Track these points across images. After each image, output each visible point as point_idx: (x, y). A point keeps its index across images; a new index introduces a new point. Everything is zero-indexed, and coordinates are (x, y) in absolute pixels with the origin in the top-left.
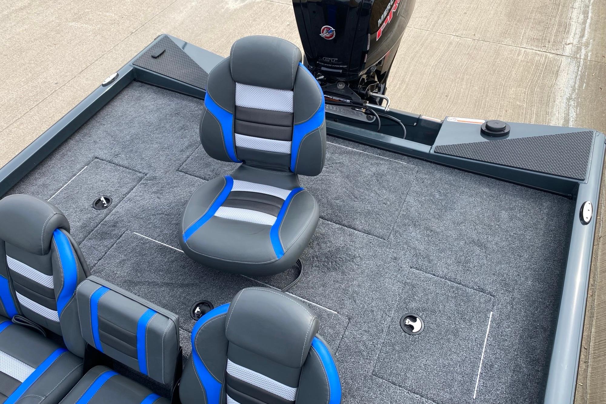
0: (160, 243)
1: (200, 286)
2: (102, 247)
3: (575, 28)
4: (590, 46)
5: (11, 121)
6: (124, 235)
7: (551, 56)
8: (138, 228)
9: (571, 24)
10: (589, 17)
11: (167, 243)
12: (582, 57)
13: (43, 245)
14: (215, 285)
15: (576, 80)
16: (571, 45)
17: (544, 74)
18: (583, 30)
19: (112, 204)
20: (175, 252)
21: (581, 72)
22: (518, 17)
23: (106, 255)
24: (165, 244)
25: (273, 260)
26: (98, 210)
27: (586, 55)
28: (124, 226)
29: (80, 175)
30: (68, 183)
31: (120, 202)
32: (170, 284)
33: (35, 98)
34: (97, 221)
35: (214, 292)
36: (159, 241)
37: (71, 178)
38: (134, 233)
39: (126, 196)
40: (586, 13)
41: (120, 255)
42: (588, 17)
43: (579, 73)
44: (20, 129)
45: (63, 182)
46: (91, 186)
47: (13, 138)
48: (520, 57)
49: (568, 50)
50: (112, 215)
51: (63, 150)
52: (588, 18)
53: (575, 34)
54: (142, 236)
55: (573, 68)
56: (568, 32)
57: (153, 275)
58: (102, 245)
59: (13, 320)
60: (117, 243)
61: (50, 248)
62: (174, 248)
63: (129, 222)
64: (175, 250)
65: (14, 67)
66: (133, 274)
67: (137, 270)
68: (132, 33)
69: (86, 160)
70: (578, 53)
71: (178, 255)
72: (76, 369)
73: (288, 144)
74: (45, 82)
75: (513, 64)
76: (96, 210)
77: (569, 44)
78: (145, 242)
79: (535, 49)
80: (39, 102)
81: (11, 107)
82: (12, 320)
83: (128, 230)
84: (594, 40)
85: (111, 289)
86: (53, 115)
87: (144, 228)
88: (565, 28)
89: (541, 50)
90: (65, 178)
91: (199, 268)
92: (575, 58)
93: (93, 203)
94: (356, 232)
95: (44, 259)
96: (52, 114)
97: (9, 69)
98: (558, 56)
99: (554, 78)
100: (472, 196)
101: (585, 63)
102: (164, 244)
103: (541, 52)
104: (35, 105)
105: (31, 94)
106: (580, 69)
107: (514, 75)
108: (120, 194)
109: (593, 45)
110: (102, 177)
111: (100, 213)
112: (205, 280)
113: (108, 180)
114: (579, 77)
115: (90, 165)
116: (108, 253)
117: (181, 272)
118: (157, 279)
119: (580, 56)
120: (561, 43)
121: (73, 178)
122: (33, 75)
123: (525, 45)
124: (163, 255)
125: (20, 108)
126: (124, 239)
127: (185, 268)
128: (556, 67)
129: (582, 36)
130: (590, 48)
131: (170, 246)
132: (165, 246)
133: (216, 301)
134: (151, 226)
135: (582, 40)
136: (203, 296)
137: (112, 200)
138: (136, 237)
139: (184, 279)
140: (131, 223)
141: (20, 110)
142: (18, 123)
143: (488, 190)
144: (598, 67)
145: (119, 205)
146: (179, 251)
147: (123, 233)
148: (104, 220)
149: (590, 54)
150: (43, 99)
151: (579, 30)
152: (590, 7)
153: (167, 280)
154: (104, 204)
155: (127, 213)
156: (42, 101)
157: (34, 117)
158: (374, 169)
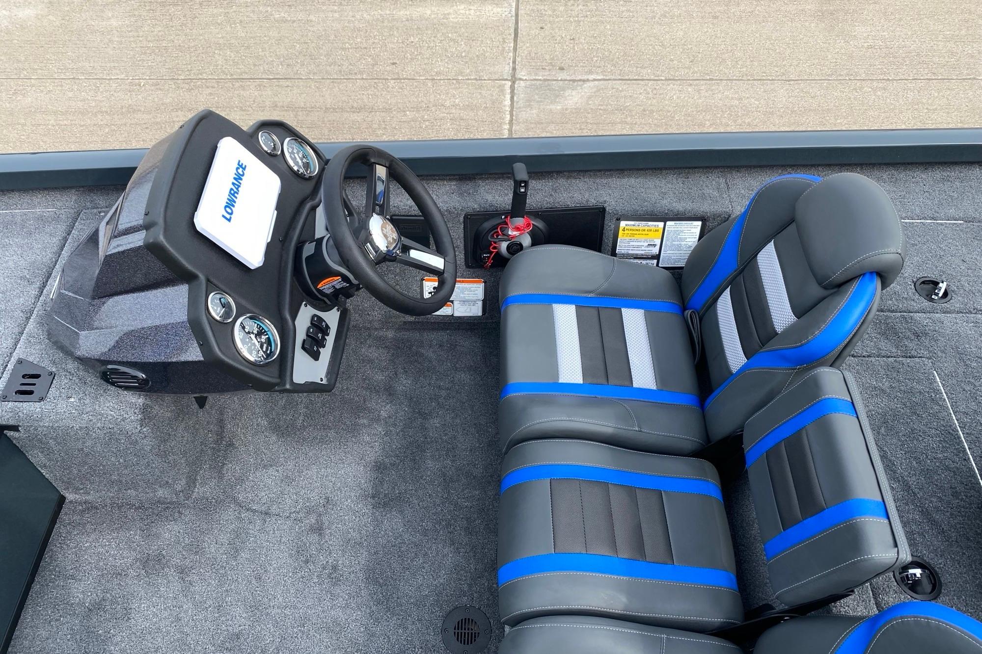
0: (957, 424)
1: (951, 546)
2: (872, 344)
5: (876, 76)
6: (917, 360)
8: (946, 372)
11: (967, 435)
13: (838, 276)
14: (976, 573)
19: (945, 304)
20: (965, 460)
23: (867, 359)
24: (963, 434)
26: (917, 294)
28: (931, 349)
29: (942, 224)
30: (914, 221)
31: (958, 312)
32: (910, 492)
33: (936, 68)
34: (901, 306)
35: (964, 579)
36: (957, 420)
37: (925, 218)
38: (935, 372)
39: (976, 313)
41: (884, 380)
44: (875, 95)
45: (909, 213)
46: (942, 253)
47: (855, 98)
50: (930, 318)
51: (954, 173)
54: (942, 388)
57: (900, 454)
58: (875, 343)
59: (688, 313)
60: (898, 359)
61: (839, 286)
62: (969, 453)
63: (943, 352)
64: (969, 459)
65: (954, 7)
66: (877, 420)
67: (887, 422)
69: (971, 213)
71: (965, 469)
72: (693, 441)
74: (972, 57)
76: (914, 291)
78: (936, 400)
80: (936, 77)
81: (895, 57)
82: (687, 311)
83: (930, 361)
85: (858, 417)
86: (936, 109)
87: (954, 381)
90: (918, 211)
91: (978, 521)
93: (920, 278)
95: (815, 291)
96: (935, 107)
97: (945, 5)
102: (960, 432)
104: (926, 77)
105: (936, 59)
108: (972, 303)
110: (969, 255)
111: (916, 300)
112: (968, 547)
113: (973, 268)
115: (969, 225)
116: (873, 359)
117: (945, 496)
118: (901, 464)
121: (927, 221)
122: (966, 35)
124: (944, 445)
125: (905, 67)
126: (912, 364)
127: (957, 498)
131: (965, 444)
132: (959, 437)
133: (952, 593)
134: (969, 388)
136: (940, 564)
137: (951, 299)
138: (932, 381)
139: (937, 509)
140: (944, 355)
141: (900, 70)
142: (881, 85)
145: (954, 315)
146: (972, 465)
147: (919, 355)
148: (912, 314)
150: (946, 78)
153: (912, 481)
154: (937, 294)
155: (953, 337)
156: (940, 79)
157: (909, 92)
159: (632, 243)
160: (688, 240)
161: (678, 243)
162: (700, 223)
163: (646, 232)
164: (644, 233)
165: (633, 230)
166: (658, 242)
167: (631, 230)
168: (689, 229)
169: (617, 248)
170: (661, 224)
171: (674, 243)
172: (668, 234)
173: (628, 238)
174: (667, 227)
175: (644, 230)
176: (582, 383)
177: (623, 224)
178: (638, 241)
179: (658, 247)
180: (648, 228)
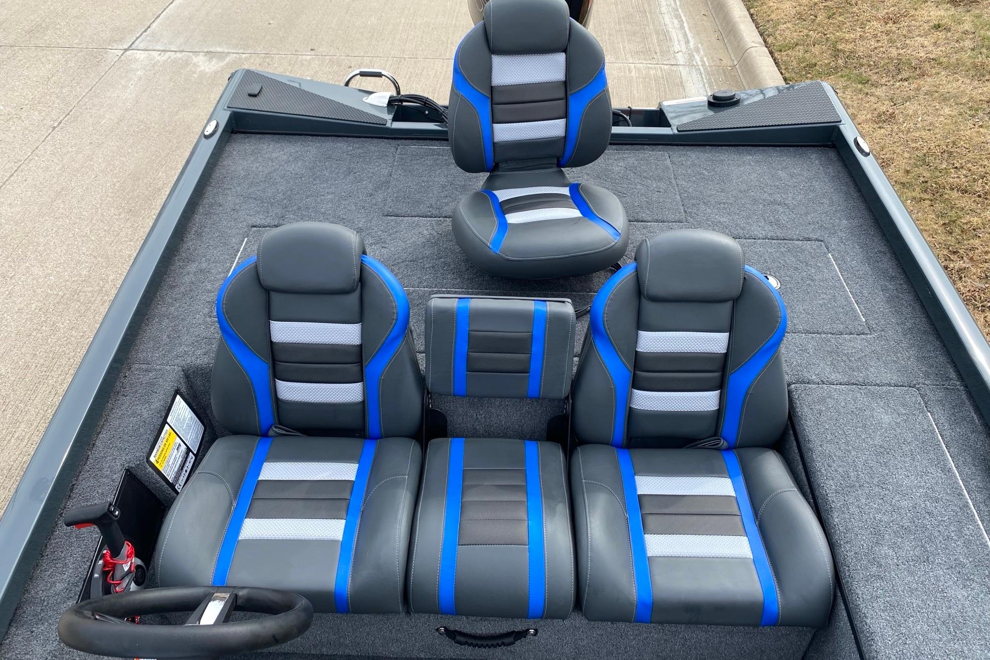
3: (675, 34)
4: (701, 50)
7: (666, 67)
9: (668, 30)
10: (684, 20)
12: (700, 63)
15: (705, 89)
16: (680, 53)
17: (668, 88)
18: (685, 35)
21: (706, 79)
22: (607, 31)
25: (613, 243)
27: (702, 61)
30: (236, 261)
37: (236, 255)
40: (678, 17)
42: (682, 21)
43: (705, 81)
45: (228, 261)
48: (633, 73)
49: (681, 59)
52: (683, 23)
53: (679, 41)
55: (695, 76)
56: (670, 39)
68: (54, 128)
70: (693, 61)
73: (562, 122)
75: (629, 82)
77: (678, 52)
79: (644, 62)
84: (702, 44)
88: (664, 36)
89: (652, 62)
92: (692, 65)
94: (649, 224)
95: (349, 299)
98: (674, 66)
99: (681, 90)
100: (739, 166)
101: (705, 69)
103: (652, 65)
106: (704, 77)
107: (637, 95)
109: (704, 50)
114: (707, 85)
119: (697, 63)
120: (669, 52)
121: (239, 254)
123: (631, 59)
128: (678, 78)
129: (687, 42)
130: (702, 53)
135: (690, 46)
143: (751, 157)
144: (721, 71)
149: (705, 59)
151: (681, 36)
152: (680, 10)
158: (621, 164)
159: (170, 463)
160: (186, 415)
161: (185, 424)
162: (178, 397)
163: (167, 444)
164: (167, 446)
165: (161, 454)
166: (178, 441)
167: (160, 456)
168: (179, 408)
169: (168, 479)
170: (167, 427)
171: (184, 428)
172: (176, 426)
173: (165, 464)
174: (170, 424)
175: (165, 444)
176: (344, 521)
177: (152, 459)
178: (170, 456)
179: (182, 443)
180: (165, 439)
